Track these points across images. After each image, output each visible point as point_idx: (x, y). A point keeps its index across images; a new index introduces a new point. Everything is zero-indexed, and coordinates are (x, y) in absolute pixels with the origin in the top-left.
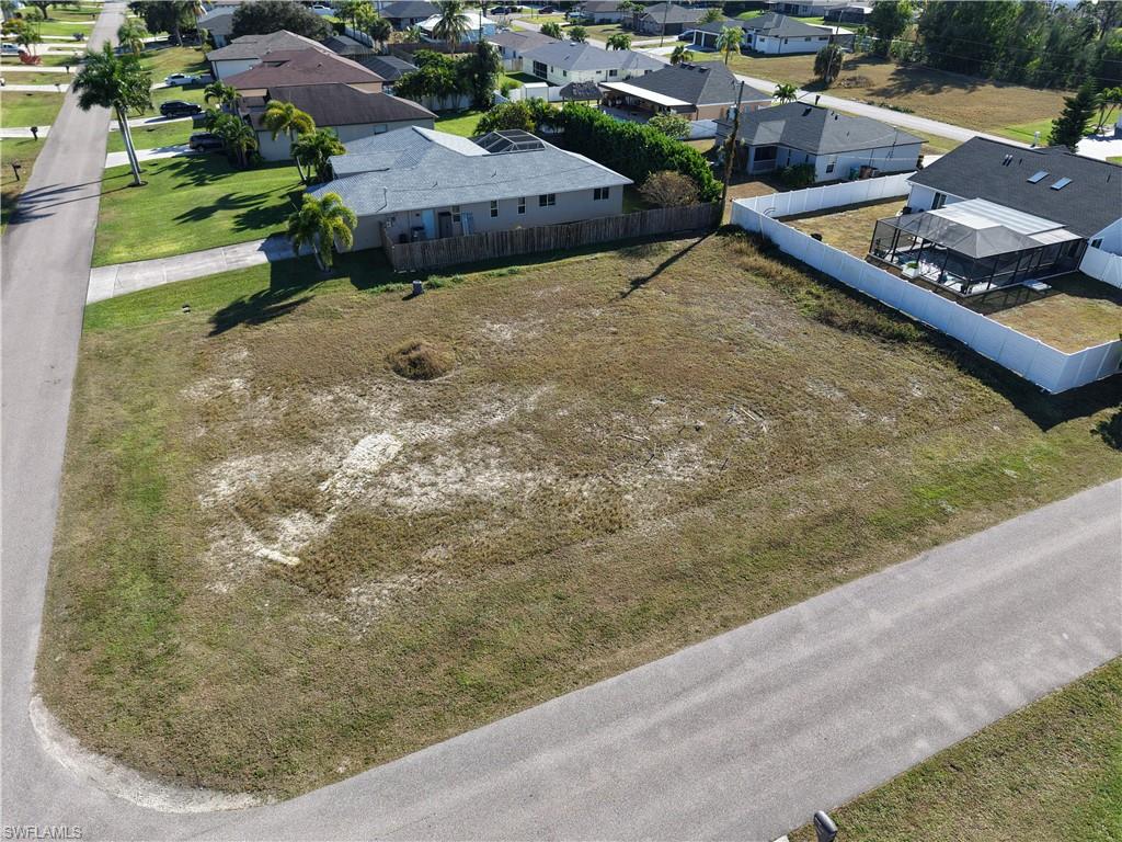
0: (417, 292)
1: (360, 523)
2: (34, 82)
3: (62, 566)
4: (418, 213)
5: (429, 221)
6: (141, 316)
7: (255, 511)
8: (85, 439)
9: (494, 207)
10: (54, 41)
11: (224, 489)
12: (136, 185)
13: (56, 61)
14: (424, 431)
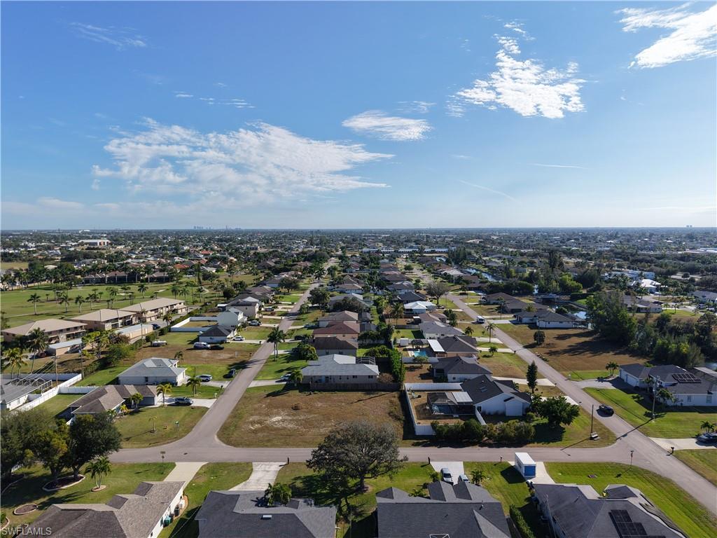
0: (310, 394)
1: (267, 427)
2: (271, 323)
3: (225, 423)
4: (321, 376)
5: (323, 379)
6: (256, 391)
7: (253, 423)
8: (236, 409)
9: (340, 377)
10: (285, 304)
11: (251, 419)
12: (274, 361)
13: (280, 313)
14: (287, 417)
